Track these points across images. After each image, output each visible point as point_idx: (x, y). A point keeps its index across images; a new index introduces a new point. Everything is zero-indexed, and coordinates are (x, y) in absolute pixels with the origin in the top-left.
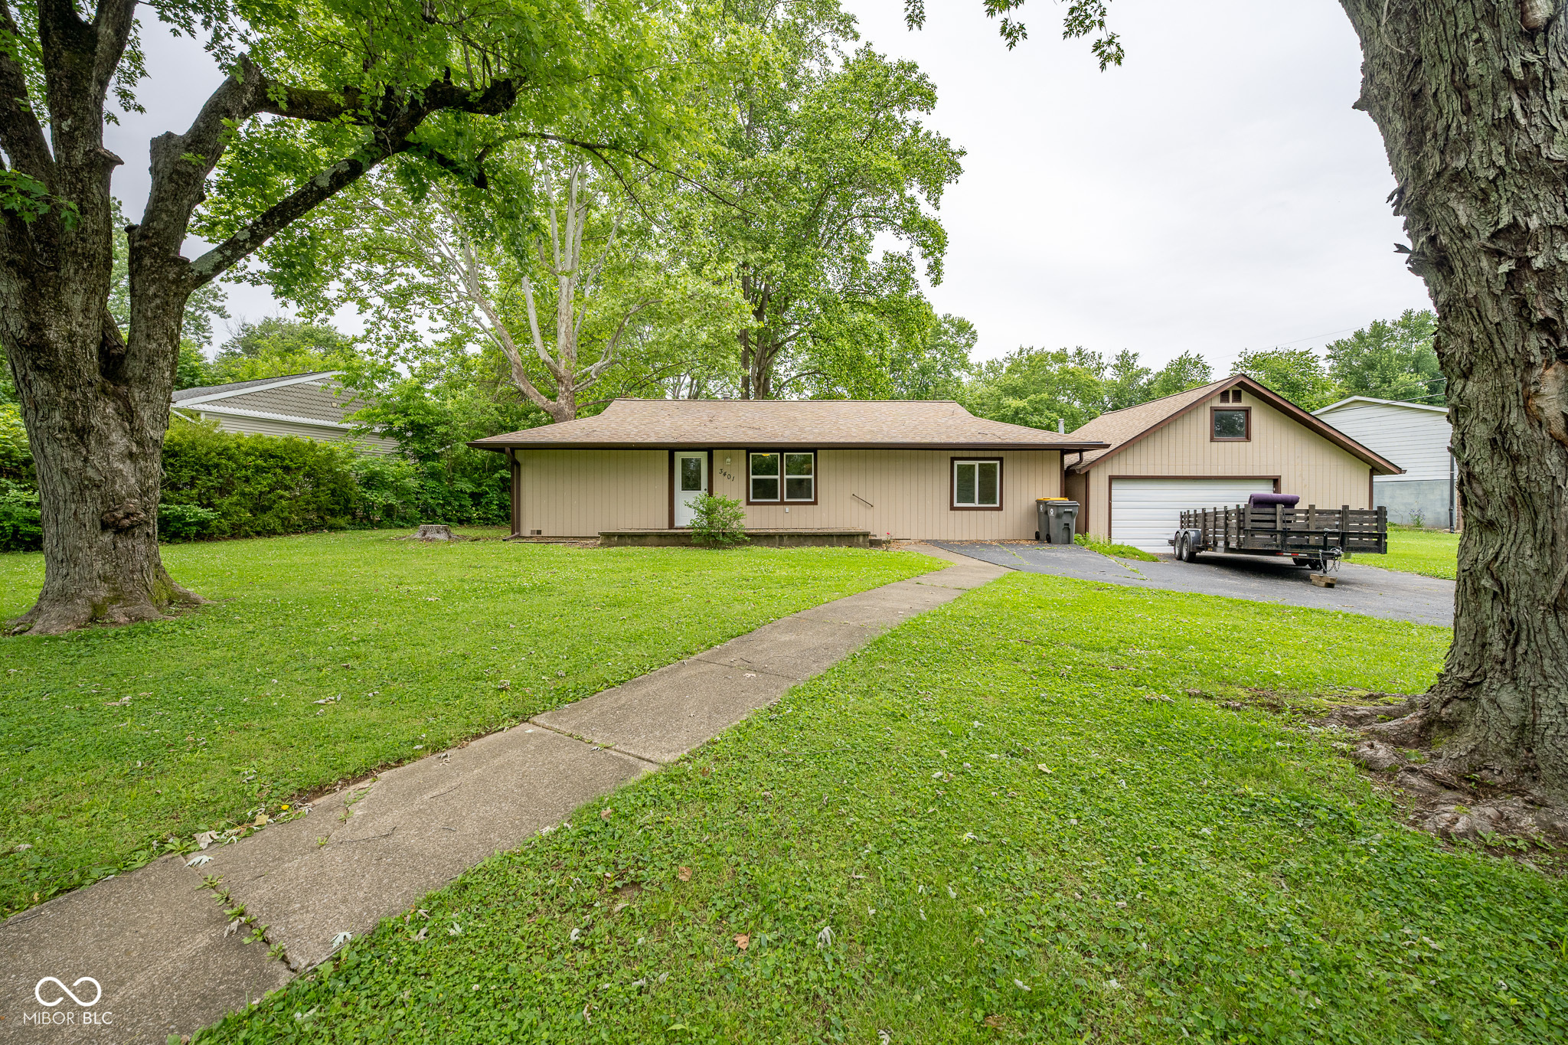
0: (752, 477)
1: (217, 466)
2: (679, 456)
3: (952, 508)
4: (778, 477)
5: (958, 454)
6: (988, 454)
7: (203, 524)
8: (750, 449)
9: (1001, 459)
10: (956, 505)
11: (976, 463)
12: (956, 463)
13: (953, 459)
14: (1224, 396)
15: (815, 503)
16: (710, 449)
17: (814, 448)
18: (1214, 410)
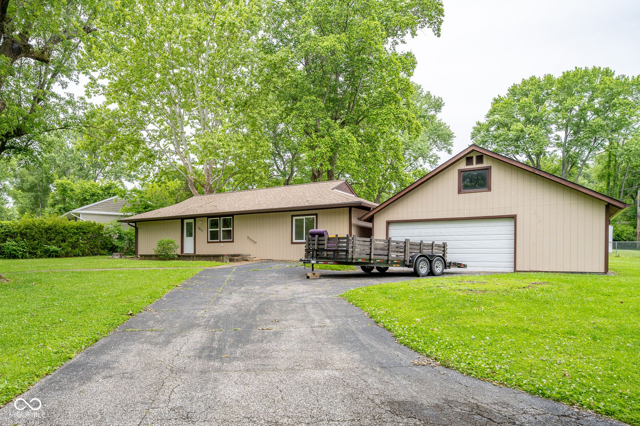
0: (209, 230)
1: (62, 232)
2: (186, 221)
3: (292, 243)
4: (218, 229)
5: (295, 213)
6: (310, 212)
7: (57, 252)
8: (208, 216)
9: (316, 215)
10: (294, 241)
11: (304, 217)
12: (294, 218)
13: (293, 216)
14: (469, 160)
15: (233, 241)
16: (194, 217)
17: (232, 215)
18: (460, 171)
